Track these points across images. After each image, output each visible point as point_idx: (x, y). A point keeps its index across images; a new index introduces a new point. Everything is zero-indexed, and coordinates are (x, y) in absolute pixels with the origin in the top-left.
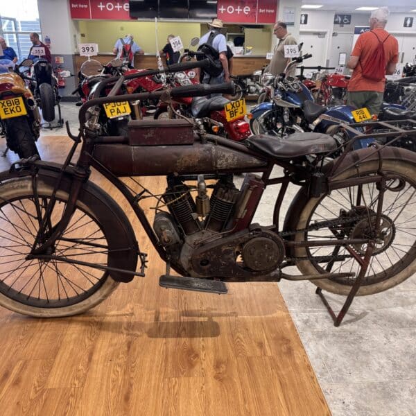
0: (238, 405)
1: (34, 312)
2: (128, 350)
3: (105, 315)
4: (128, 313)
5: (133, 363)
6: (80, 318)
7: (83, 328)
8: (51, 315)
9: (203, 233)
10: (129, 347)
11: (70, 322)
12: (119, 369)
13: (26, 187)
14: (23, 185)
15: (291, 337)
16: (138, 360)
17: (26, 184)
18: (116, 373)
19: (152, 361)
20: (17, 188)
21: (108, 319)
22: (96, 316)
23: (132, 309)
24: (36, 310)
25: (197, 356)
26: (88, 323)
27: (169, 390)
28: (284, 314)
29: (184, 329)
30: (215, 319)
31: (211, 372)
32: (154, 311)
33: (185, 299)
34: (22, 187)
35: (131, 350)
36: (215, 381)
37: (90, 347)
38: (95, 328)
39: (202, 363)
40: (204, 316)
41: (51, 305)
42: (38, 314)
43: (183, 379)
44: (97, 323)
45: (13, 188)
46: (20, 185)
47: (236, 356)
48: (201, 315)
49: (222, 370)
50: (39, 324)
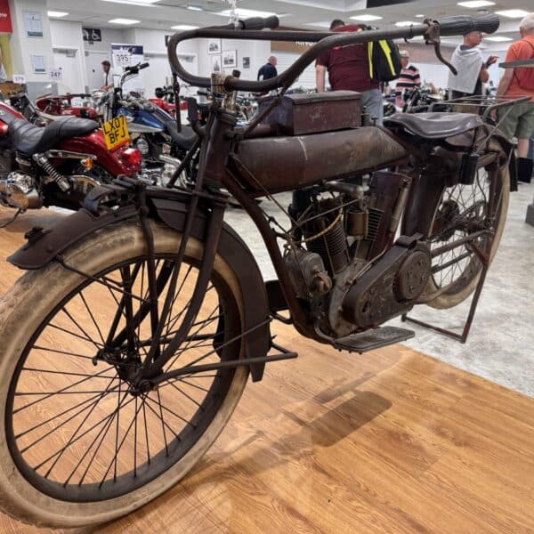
0: (516, 457)
1: (123, 506)
2: (330, 476)
3: (227, 454)
4: (252, 434)
5: (359, 486)
6: (196, 478)
7: (222, 487)
8: (151, 497)
9: (356, 265)
10: (324, 472)
11: (188, 490)
12: (355, 504)
13: (129, 240)
14: (124, 237)
15: (448, 370)
16: (359, 479)
17: (129, 235)
18: (360, 510)
19: (375, 469)
20: (113, 247)
21: (238, 456)
22: (214, 462)
23: (251, 427)
24: (124, 502)
25: (406, 436)
26: (219, 477)
27: (441, 486)
28: (409, 352)
29: (347, 416)
30: (361, 388)
31: (445, 443)
32: (282, 415)
33: (295, 384)
34: (123, 242)
35: (332, 473)
36: (463, 448)
37: (276, 504)
38: (241, 477)
39: (424, 440)
40: (345, 391)
41: (143, 479)
42: (130, 508)
43: (434, 466)
44: (231, 468)
45: (106, 248)
46: (118, 238)
47: (440, 413)
48: (340, 393)
49: (450, 434)
50: (139, 523)
